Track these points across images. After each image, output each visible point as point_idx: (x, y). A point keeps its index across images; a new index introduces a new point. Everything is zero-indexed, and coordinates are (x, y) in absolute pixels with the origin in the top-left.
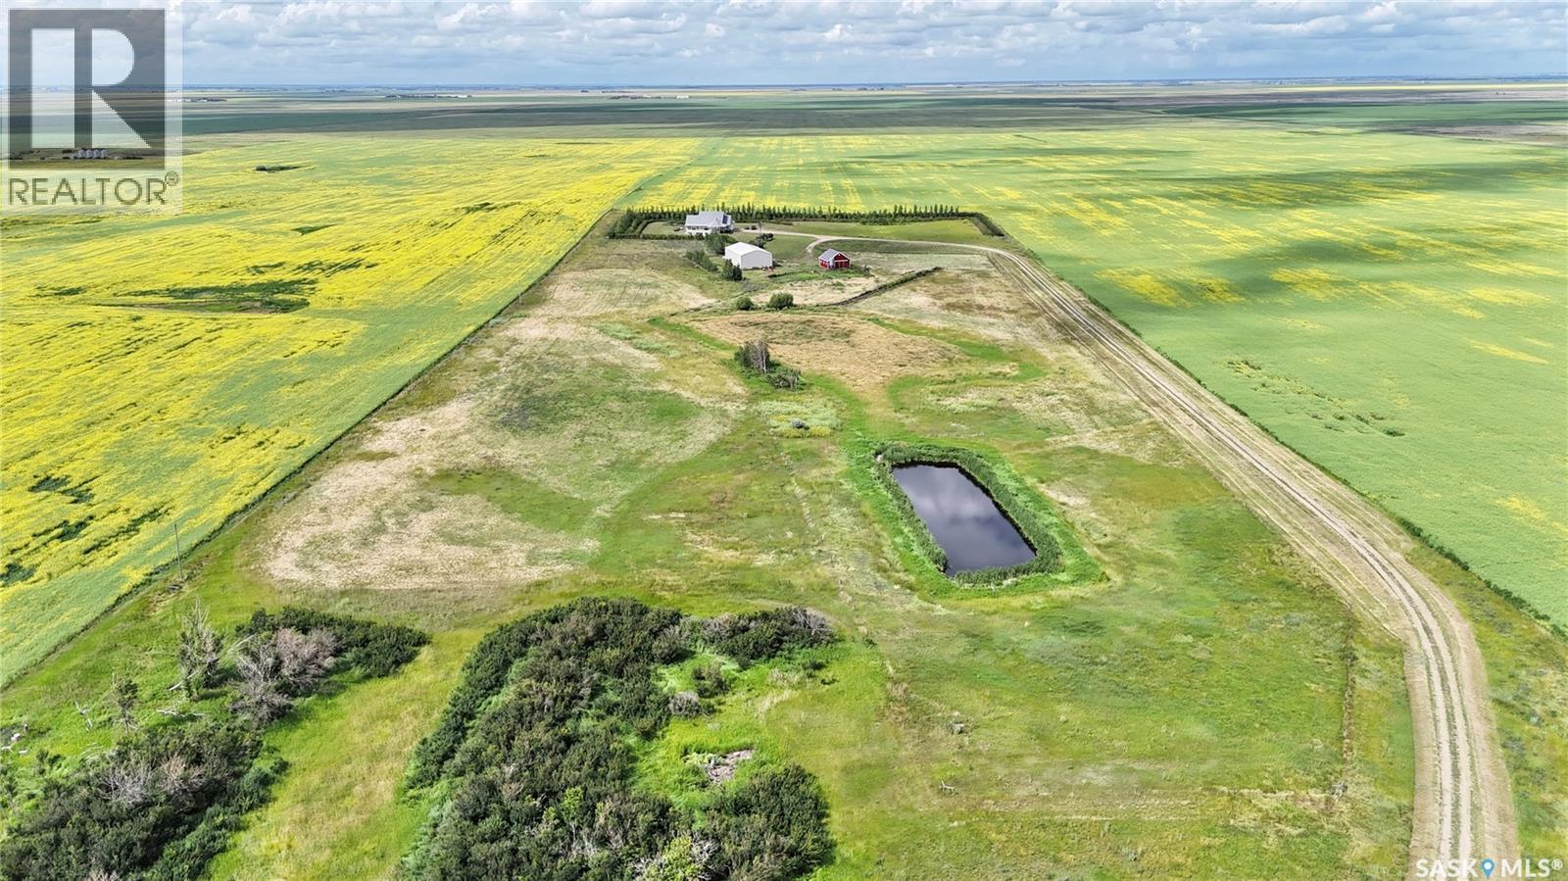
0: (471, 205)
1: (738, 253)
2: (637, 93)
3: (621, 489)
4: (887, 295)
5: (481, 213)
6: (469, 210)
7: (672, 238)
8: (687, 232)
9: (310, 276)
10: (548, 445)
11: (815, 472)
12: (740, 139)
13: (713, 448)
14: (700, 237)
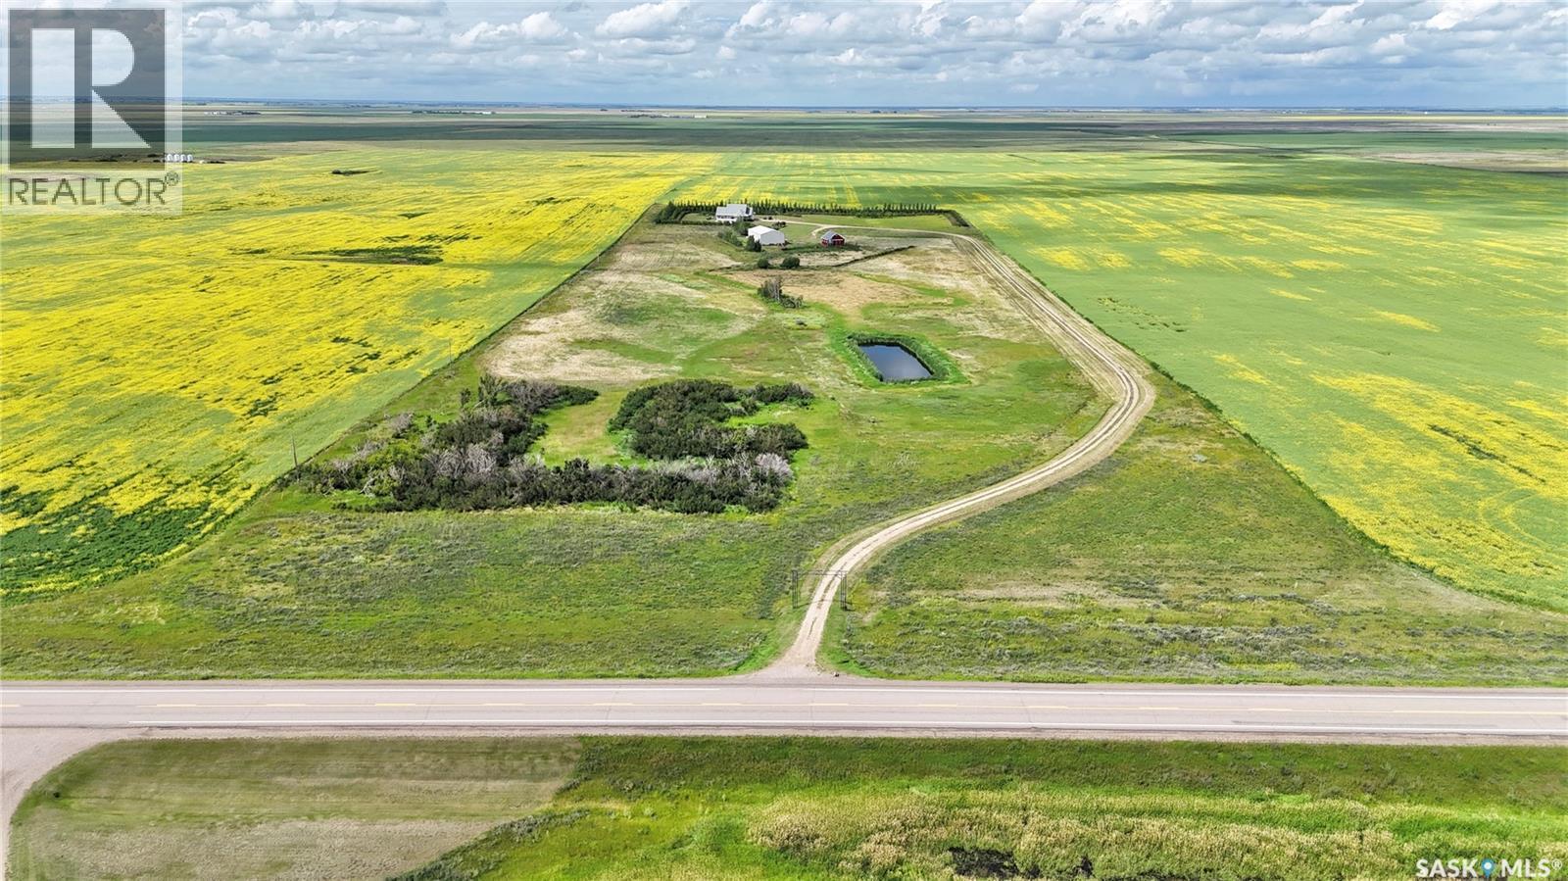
0: (539, 199)
1: (758, 232)
2: (655, 112)
3: (690, 349)
4: (871, 261)
5: (549, 205)
6: (538, 203)
7: (705, 224)
8: (718, 220)
9: (434, 244)
10: (640, 331)
11: (810, 344)
12: (758, 154)
13: (745, 333)
14: (727, 224)
